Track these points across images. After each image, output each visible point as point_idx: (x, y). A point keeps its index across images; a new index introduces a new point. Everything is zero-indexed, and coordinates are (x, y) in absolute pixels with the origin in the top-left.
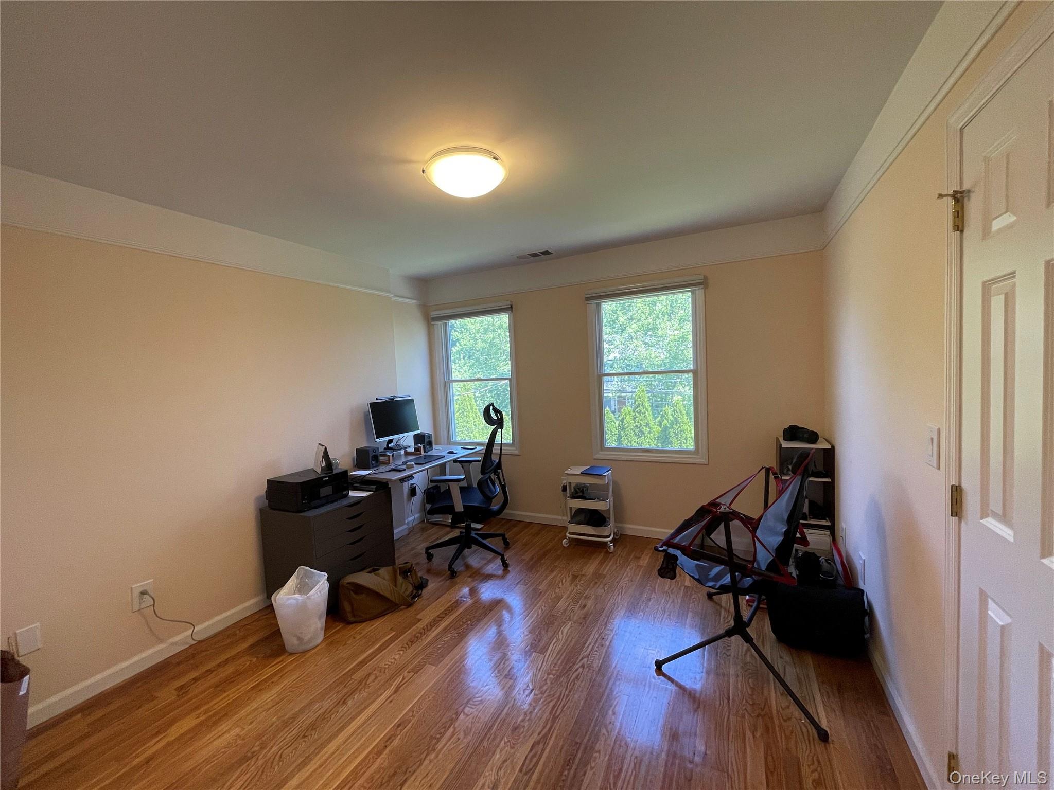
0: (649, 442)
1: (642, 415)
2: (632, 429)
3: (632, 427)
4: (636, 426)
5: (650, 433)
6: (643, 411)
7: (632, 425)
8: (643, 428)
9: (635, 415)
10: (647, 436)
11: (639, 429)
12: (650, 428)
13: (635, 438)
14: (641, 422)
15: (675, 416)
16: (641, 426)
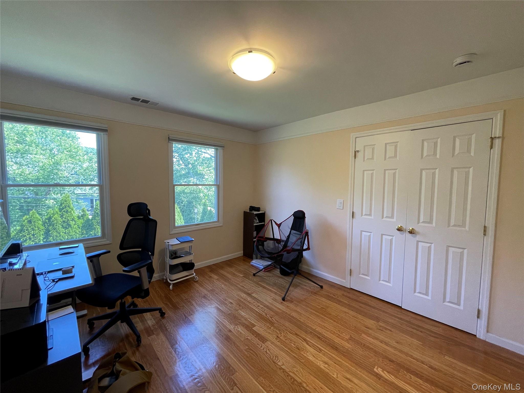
0: (75, 231)
1: (68, 213)
2: (60, 224)
3: (60, 223)
4: (64, 221)
5: (75, 224)
6: (69, 211)
7: (59, 221)
8: (70, 222)
9: (62, 214)
10: (73, 227)
11: (66, 223)
12: (75, 222)
13: (63, 230)
14: (69, 218)
15: (97, 212)
16: (68, 220)
